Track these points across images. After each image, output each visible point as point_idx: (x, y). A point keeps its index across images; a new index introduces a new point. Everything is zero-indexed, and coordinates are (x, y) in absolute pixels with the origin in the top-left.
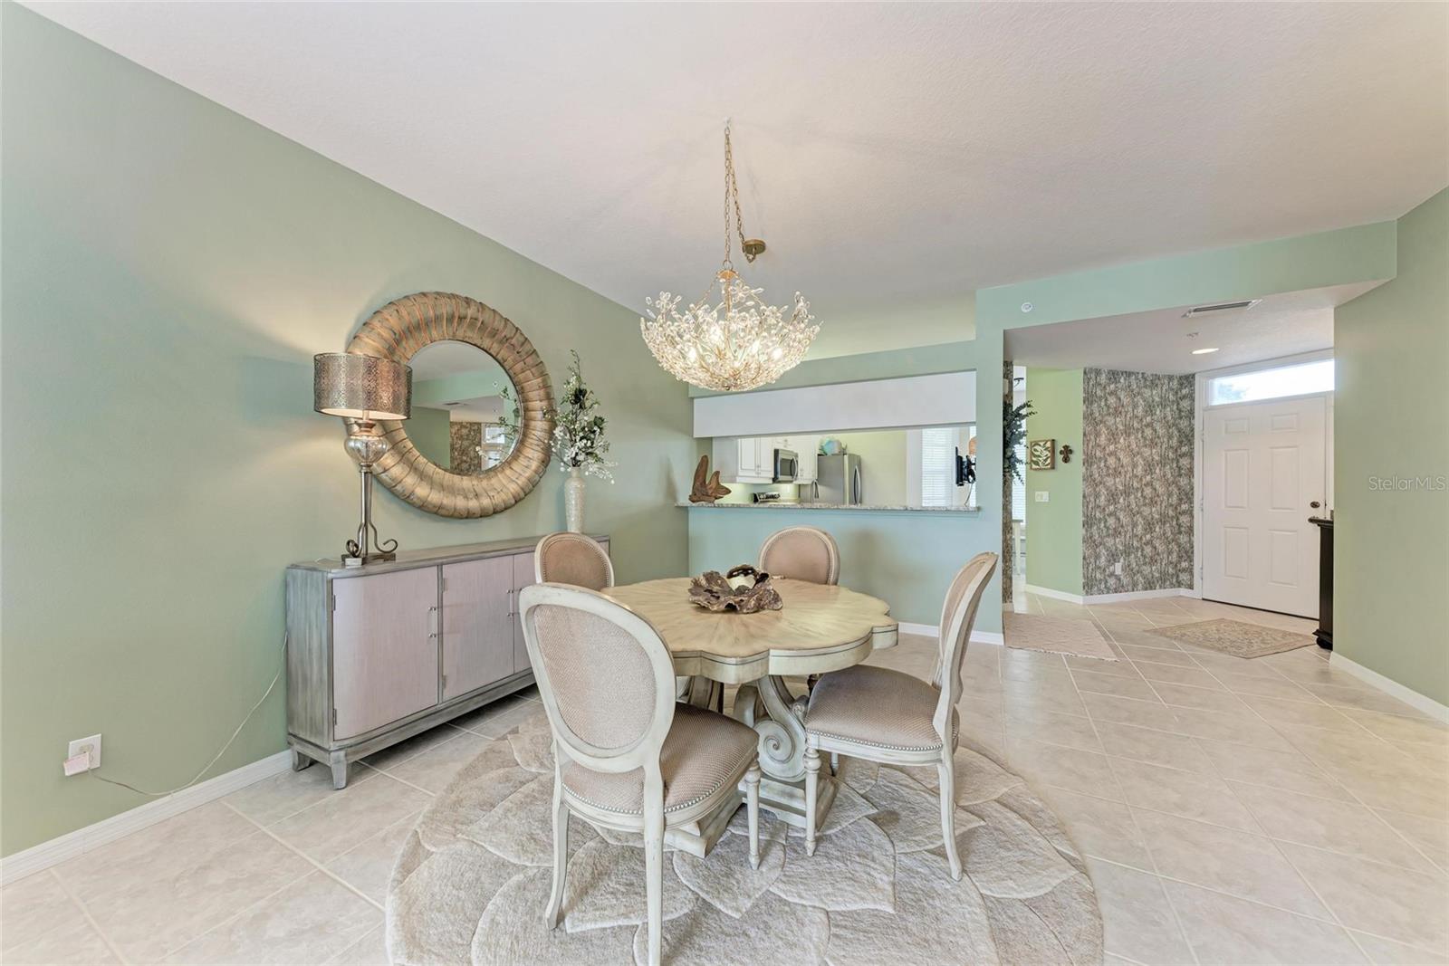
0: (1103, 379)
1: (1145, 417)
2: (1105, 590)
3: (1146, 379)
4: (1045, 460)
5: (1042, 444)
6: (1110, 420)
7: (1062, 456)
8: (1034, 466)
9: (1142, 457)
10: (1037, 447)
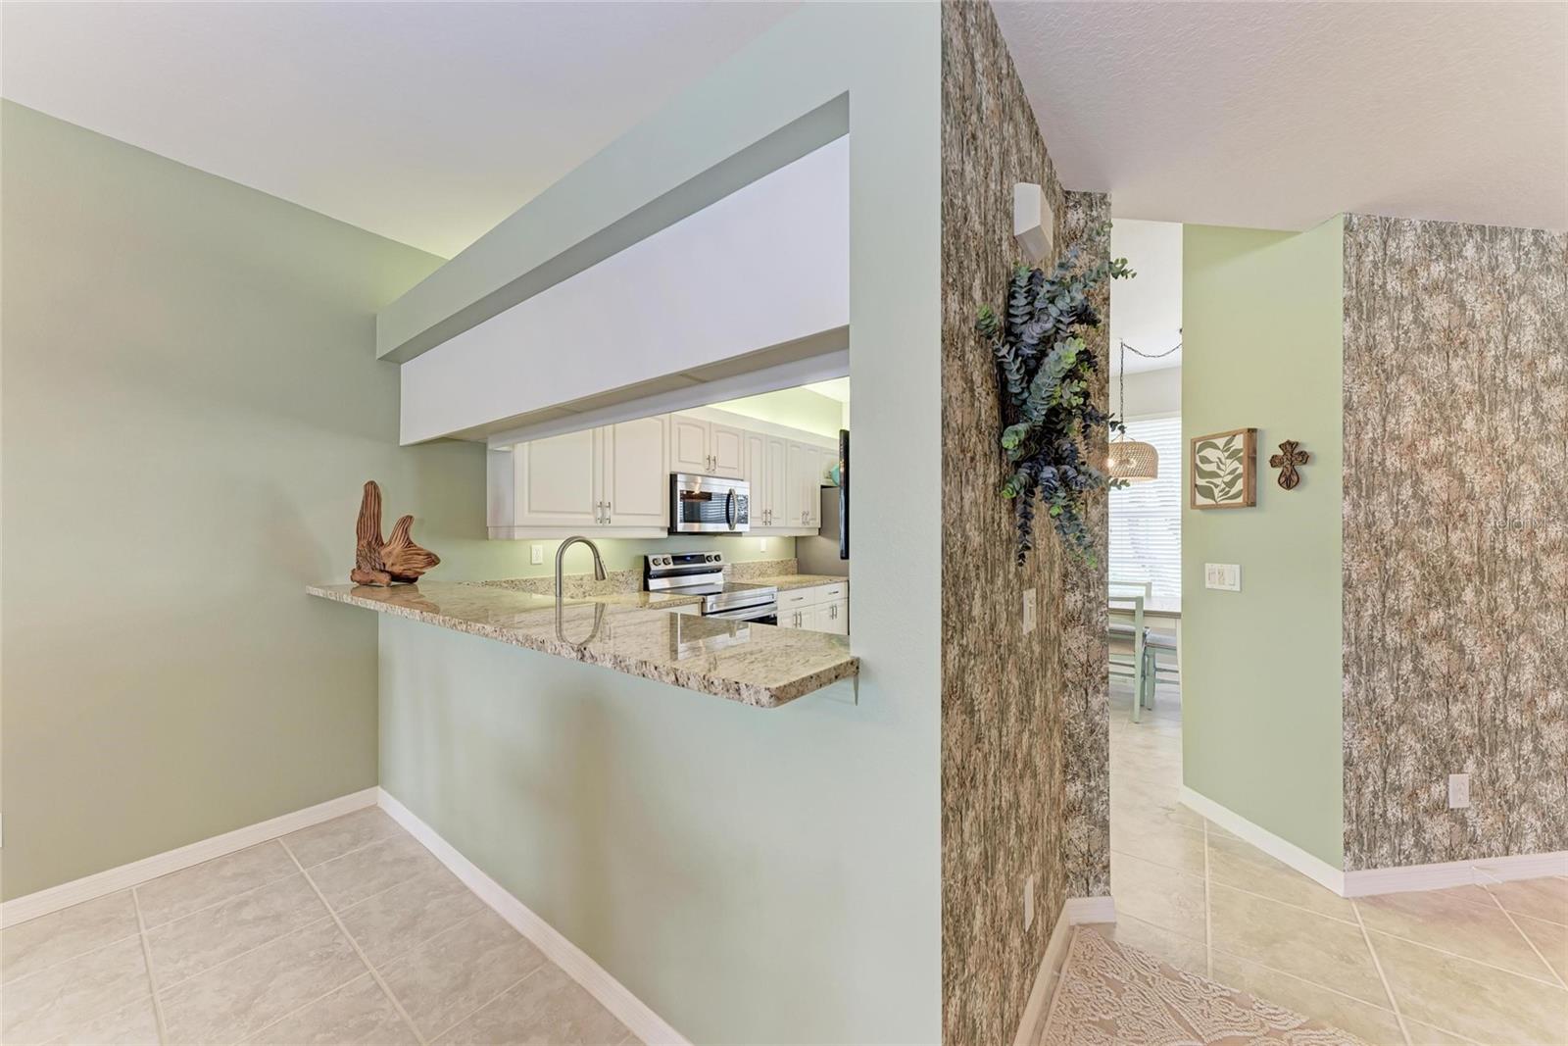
0: (1407, 245)
1: (1545, 356)
2: (1416, 854)
3: (1545, 250)
4: (1231, 484)
5: (1221, 442)
6: (1431, 367)
7: (1279, 471)
8: (1201, 500)
9: (1536, 470)
10: (1208, 453)
